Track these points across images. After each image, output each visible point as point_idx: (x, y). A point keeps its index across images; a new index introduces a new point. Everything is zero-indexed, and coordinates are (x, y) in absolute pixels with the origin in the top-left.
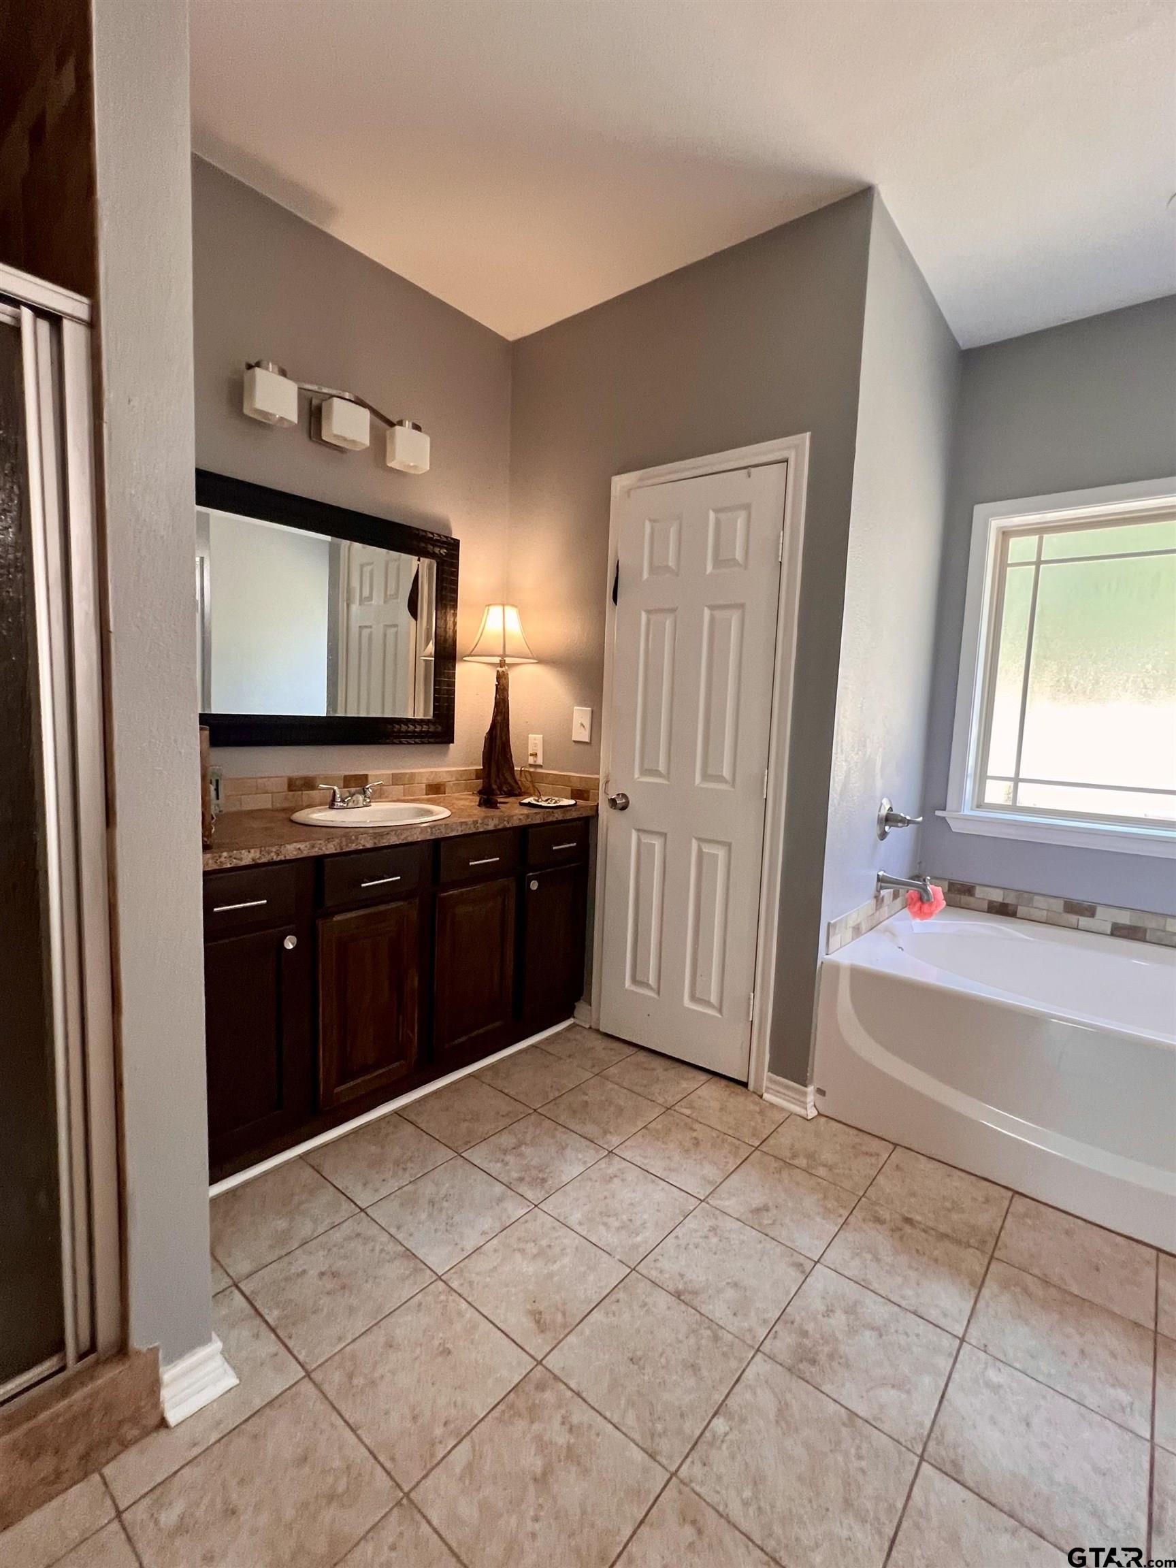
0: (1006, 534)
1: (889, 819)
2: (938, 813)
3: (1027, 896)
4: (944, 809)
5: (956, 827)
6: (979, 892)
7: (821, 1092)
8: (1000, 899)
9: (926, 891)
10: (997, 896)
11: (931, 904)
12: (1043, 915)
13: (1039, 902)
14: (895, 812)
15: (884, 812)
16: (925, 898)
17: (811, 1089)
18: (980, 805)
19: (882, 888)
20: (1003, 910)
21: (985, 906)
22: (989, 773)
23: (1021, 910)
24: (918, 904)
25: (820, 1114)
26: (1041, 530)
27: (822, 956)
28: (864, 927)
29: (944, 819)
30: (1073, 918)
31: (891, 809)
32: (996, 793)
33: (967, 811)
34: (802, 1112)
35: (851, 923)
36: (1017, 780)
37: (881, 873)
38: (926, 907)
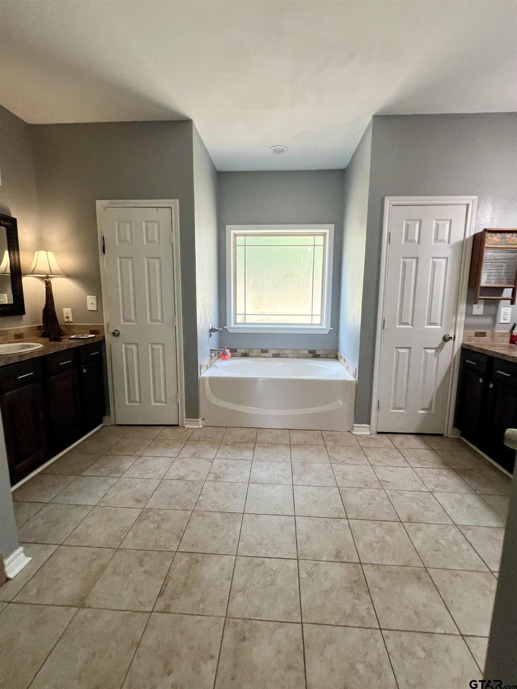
0: (235, 235)
1: (212, 330)
2: (225, 327)
3: (251, 350)
4: (226, 326)
5: (230, 331)
6: (238, 351)
7: (203, 419)
8: (244, 352)
9: (225, 352)
10: (243, 351)
11: (227, 355)
12: (255, 355)
13: (255, 351)
14: (213, 327)
15: (210, 328)
16: (225, 354)
17: (200, 419)
18: (236, 323)
19: (212, 353)
20: (245, 355)
21: (240, 355)
22: (237, 313)
23: (250, 354)
24: (223, 356)
25: (204, 426)
26: (245, 235)
27: (199, 375)
28: (209, 366)
29: (226, 329)
30: (263, 354)
31: (212, 327)
32: (239, 319)
33: (232, 326)
34: (199, 427)
35: (206, 365)
36: (245, 314)
37: (211, 348)
38: (226, 356)
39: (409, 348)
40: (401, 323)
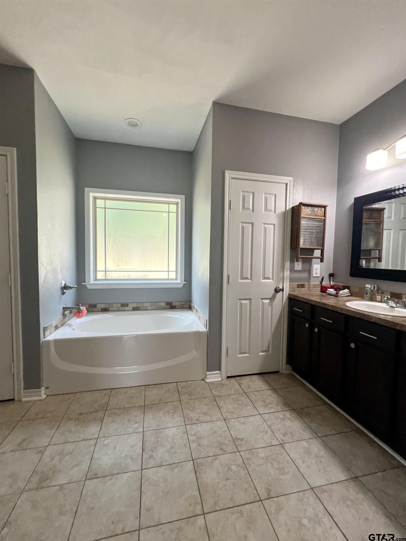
0: (95, 198)
1: (65, 287)
2: (83, 284)
3: (111, 304)
4: (85, 282)
5: (89, 287)
6: (98, 306)
7: (47, 388)
8: (104, 307)
9: (80, 309)
10: (103, 306)
11: (82, 313)
12: (115, 309)
13: (115, 305)
14: (67, 285)
15: (63, 285)
16: (80, 311)
17: (43, 388)
18: (96, 280)
19: (65, 311)
20: (105, 310)
21: (100, 309)
22: (98, 270)
23: (110, 309)
24: (78, 313)
25: (47, 396)
26: (105, 199)
27: (42, 339)
28: (59, 326)
29: (85, 285)
30: (123, 308)
31: (65, 284)
32: (100, 276)
33: (92, 282)
34: (40, 398)
35: (54, 325)
36: (106, 271)
37: (64, 306)
38: (81, 315)
39: (250, 299)
40: (242, 278)
